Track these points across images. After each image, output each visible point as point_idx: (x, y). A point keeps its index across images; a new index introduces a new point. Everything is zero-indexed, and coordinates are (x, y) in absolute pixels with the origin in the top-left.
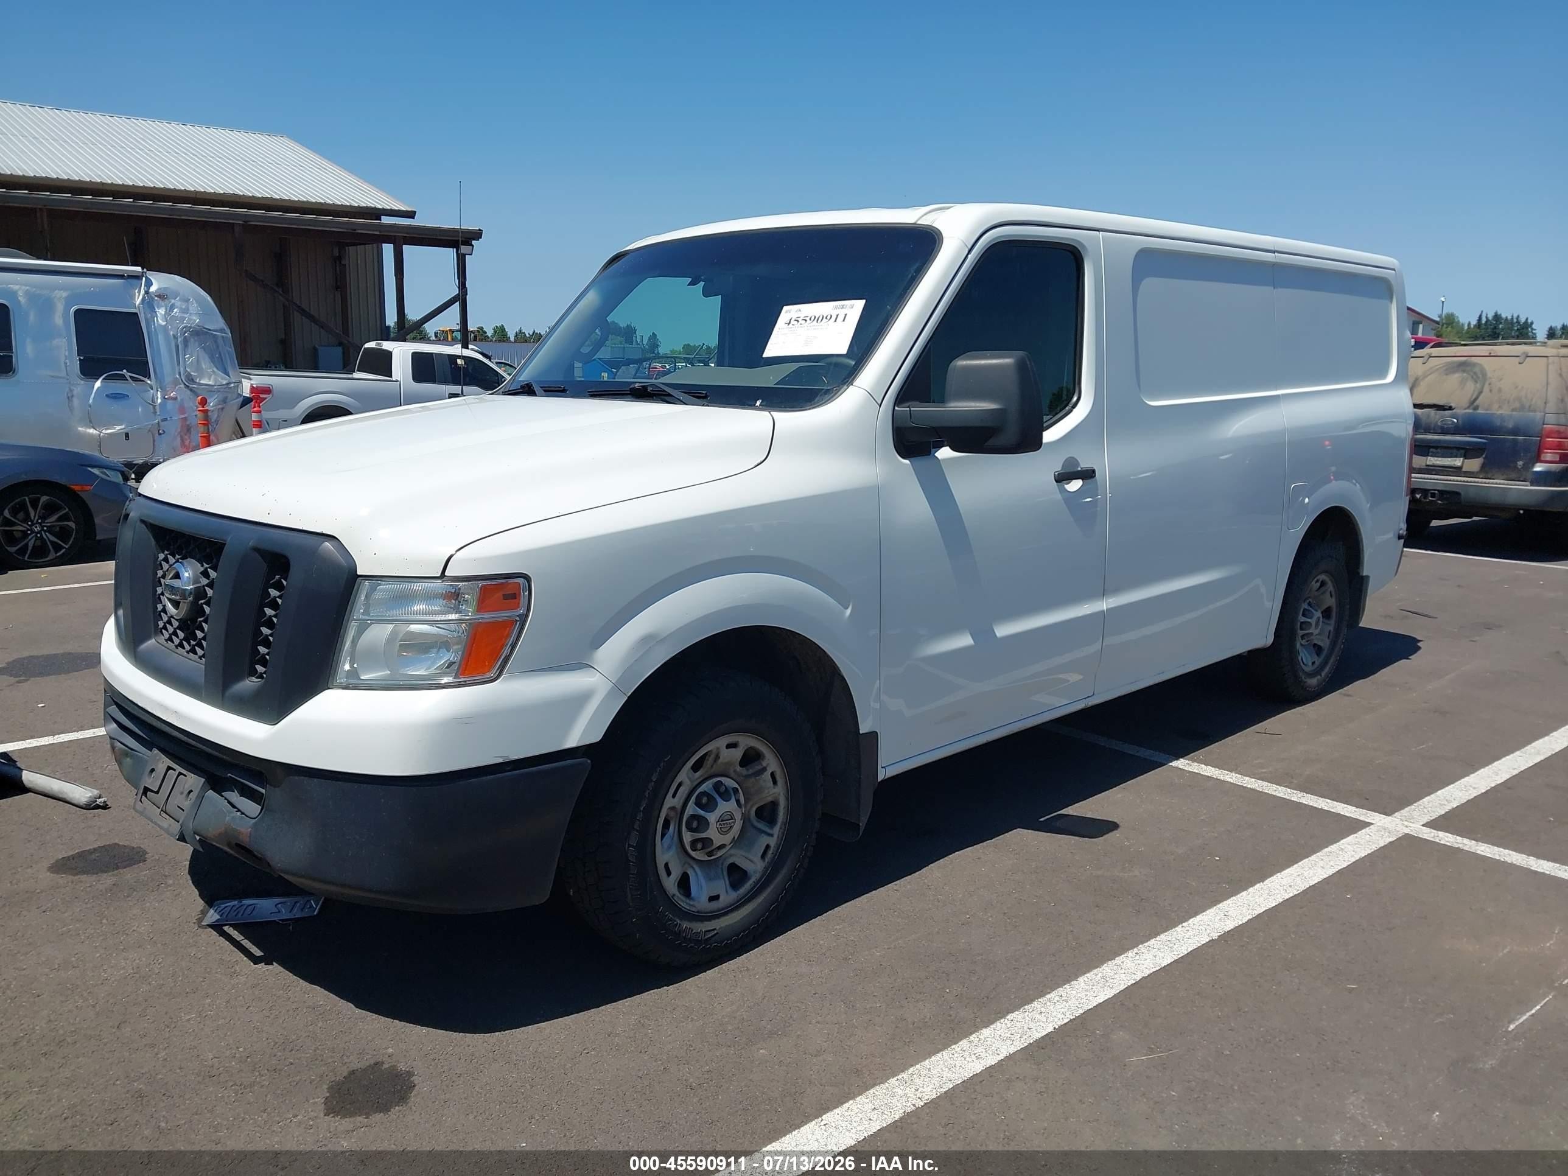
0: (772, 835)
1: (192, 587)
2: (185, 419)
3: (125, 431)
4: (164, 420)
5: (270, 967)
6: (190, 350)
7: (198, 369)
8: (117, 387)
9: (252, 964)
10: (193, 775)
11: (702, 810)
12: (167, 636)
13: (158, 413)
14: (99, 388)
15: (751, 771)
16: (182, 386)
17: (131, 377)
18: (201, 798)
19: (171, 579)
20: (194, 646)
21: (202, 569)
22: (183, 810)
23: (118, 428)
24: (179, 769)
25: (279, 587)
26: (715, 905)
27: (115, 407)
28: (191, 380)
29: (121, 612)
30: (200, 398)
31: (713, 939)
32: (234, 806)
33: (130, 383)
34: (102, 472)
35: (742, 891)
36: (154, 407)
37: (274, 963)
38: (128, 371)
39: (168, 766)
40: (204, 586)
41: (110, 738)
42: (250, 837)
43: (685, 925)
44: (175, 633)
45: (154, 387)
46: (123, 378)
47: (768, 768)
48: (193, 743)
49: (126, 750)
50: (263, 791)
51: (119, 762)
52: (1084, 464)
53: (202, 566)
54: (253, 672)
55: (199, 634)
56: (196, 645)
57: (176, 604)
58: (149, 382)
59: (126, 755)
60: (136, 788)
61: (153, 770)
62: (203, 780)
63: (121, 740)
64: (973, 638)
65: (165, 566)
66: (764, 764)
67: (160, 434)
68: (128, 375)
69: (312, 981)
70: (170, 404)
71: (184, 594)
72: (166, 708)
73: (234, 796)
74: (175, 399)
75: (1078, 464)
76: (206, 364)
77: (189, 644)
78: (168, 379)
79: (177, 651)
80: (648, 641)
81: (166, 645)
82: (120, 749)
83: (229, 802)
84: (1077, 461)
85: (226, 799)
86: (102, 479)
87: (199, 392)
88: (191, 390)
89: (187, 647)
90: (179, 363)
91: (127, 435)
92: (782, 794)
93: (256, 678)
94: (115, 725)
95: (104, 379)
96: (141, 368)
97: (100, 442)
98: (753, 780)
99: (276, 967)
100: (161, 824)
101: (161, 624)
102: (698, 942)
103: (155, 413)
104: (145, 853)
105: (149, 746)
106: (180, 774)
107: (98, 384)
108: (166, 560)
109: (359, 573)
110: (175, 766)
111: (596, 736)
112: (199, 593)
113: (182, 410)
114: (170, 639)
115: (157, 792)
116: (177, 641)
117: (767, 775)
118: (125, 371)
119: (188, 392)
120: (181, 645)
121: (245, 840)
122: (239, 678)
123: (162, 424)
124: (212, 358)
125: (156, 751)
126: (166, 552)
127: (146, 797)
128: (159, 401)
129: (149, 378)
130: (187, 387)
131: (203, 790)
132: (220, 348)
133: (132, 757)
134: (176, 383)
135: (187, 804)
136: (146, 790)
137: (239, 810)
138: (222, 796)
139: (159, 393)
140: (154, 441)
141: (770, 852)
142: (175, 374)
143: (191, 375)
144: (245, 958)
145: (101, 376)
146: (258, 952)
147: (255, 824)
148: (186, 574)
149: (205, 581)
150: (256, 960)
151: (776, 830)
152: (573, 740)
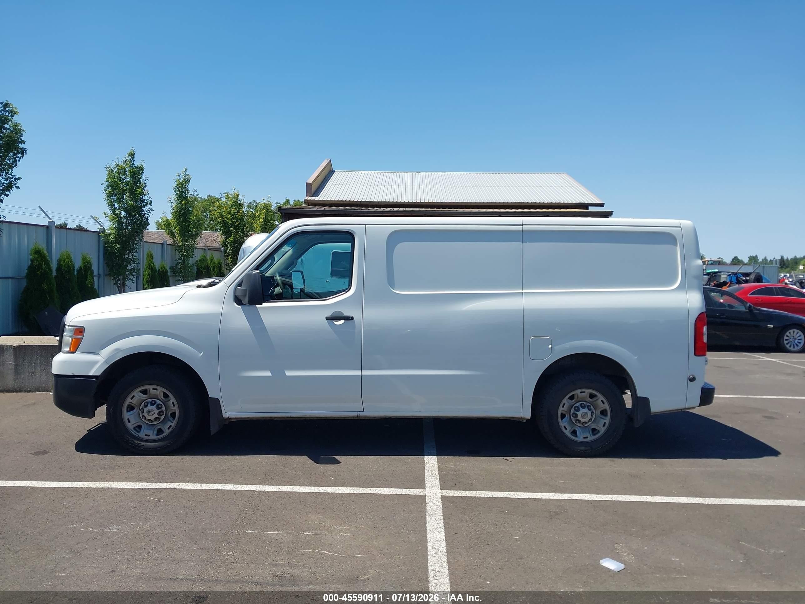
26: (147, 438)
31: (142, 447)
35: (159, 437)
43: (136, 442)
52: (346, 314)
64: (271, 373)
66: (170, 399)
75: (343, 314)
80: (117, 350)
84: (342, 312)
92: (177, 411)
111: (98, 374)
141: (172, 428)
151: (175, 422)
152: (91, 374)
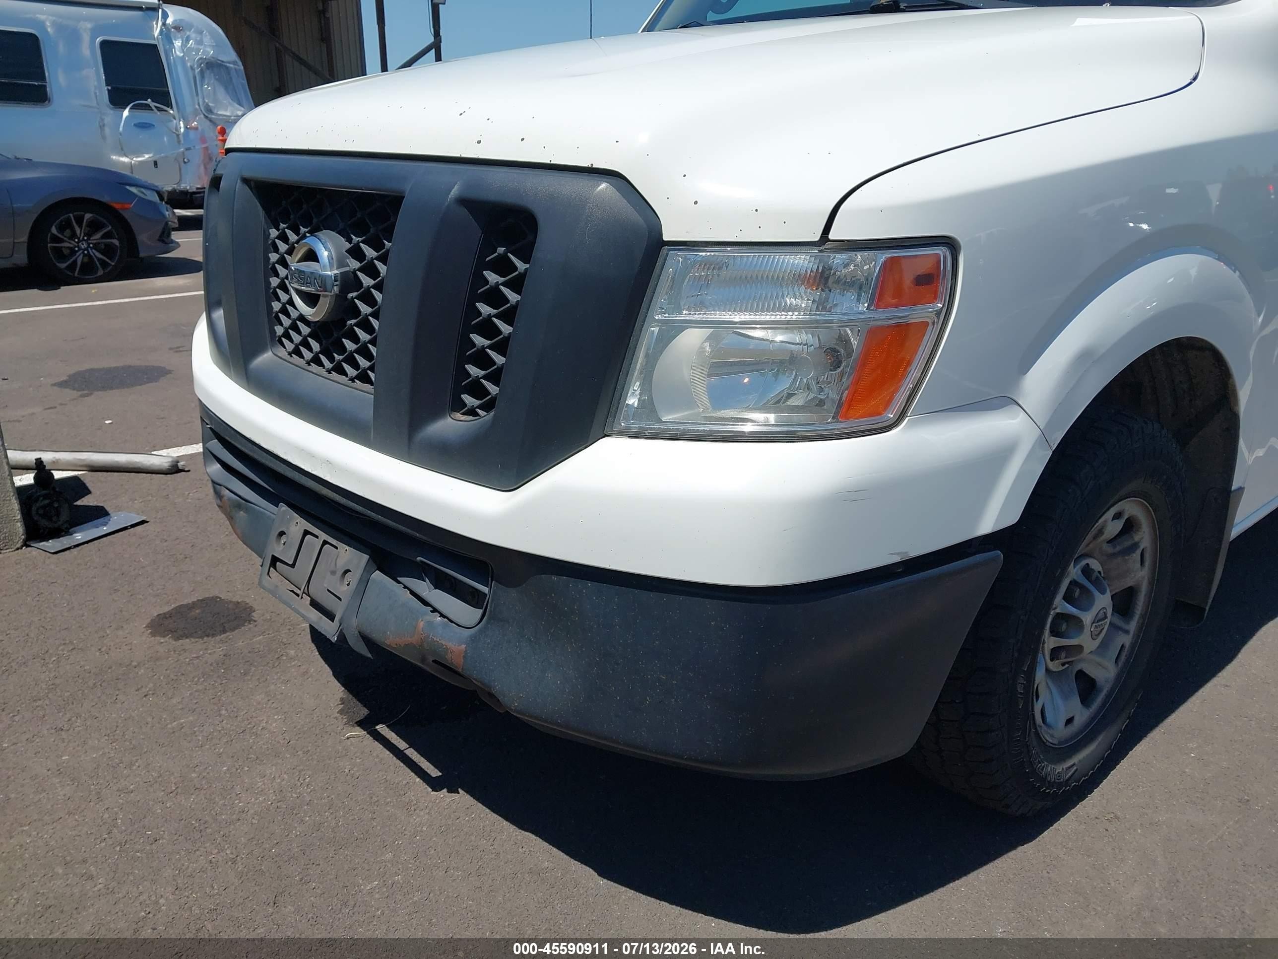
0: (1127, 632)
1: (336, 272)
2: (206, 149)
3: (154, 159)
4: (188, 149)
5: (454, 796)
6: (206, 82)
7: (216, 101)
8: (144, 116)
9: (430, 790)
10: (347, 548)
11: (1069, 604)
12: (290, 346)
13: (182, 142)
14: (126, 117)
15: (1118, 548)
16: (202, 116)
17: (156, 107)
18: (364, 581)
19: (298, 262)
20: (339, 363)
21: (348, 246)
22: (340, 599)
23: (147, 156)
24: (323, 536)
25: (503, 267)
27: (143, 135)
28: (209, 110)
29: (219, 314)
30: (219, 127)
31: (1072, 778)
32: (425, 603)
33: (155, 113)
34: (139, 191)
36: (178, 135)
37: (460, 790)
38: (153, 101)
39: (305, 530)
40: (354, 272)
41: (213, 482)
42: (464, 657)
44: (305, 344)
45: (177, 117)
46: (147, 107)
47: (1140, 544)
48: (359, 508)
49: (237, 501)
50: (485, 589)
51: (231, 518)
53: (349, 240)
54: (458, 406)
55: (350, 345)
56: (344, 360)
57: (311, 300)
58: (171, 112)
59: (239, 507)
60: (260, 556)
61: (282, 534)
62: (366, 557)
63: (230, 487)
65: (283, 247)
66: (1137, 538)
67: (185, 163)
68: (153, 105)
69: (522, 824)
70: (192, 134)
71: (323, 281)
72: (311, 455)
73: (424, 588)
74: (196, 129)
76: (221, 93)
77: (331, 359)
78: (189, 110)
79: (309, 368)
81: (291, 360)
82: (229, 499)
83: (413, 593)
85: (405, 587)
86: (140, 198)
87: (217, 122)
88: (211, 121)
89: (328, 364)
90: (197, 95)
91: (156, 163)
92: (1146, 578)
93: (463, 414)
94: (219, 466)
95: (131, 108)
96: (164, 99)
97: (131, 167)
98: (1119, 559)
99: (463, 798)
100: (305, 614)
101: (279, 330)
102: (1060, 785)
103: (179, 142)
104: (252, 610)
105: (274, 500)
106: (325, 543)
107: (126, 113)
108: (284, 238)
109: (666, 237)
110: (316, 531)
111: (1013, 518)
112: (349, 282)
113: (203, 140)
114: (297, 352)
115: (293, 566)
116: (308, 355)
117: (1137, 555)
118: (149, 100)
119: (208, 123)
120: (316, 361)
121: (457, 662)
122: (436, 414)
123: (187, 153)
124: (226, 88)
125: (283, 507)
126: (282, 226)
127: (275, 569)
128: (182, 130)
129: (172, 108)
130: (206, 117)
131: (367, 572)
132: (234, 80)
133: (247, 510)
134: (196, 113)
135: (343, 590)
136: (275, 560)
137: (435, 610)
138: (399, 582)
139: (181, 123)
140: (180, 169)
141: (1124, 654)
142: (194, 105)
143: (209, 106)
144: (418, 780)
145: (127, 106)
146: (434, 772)
147: (473, 640)
148: (324, 254)
149: (354, 264)
150: (435, 784)
151: (1133, 626)
